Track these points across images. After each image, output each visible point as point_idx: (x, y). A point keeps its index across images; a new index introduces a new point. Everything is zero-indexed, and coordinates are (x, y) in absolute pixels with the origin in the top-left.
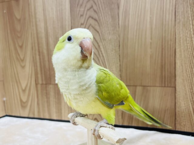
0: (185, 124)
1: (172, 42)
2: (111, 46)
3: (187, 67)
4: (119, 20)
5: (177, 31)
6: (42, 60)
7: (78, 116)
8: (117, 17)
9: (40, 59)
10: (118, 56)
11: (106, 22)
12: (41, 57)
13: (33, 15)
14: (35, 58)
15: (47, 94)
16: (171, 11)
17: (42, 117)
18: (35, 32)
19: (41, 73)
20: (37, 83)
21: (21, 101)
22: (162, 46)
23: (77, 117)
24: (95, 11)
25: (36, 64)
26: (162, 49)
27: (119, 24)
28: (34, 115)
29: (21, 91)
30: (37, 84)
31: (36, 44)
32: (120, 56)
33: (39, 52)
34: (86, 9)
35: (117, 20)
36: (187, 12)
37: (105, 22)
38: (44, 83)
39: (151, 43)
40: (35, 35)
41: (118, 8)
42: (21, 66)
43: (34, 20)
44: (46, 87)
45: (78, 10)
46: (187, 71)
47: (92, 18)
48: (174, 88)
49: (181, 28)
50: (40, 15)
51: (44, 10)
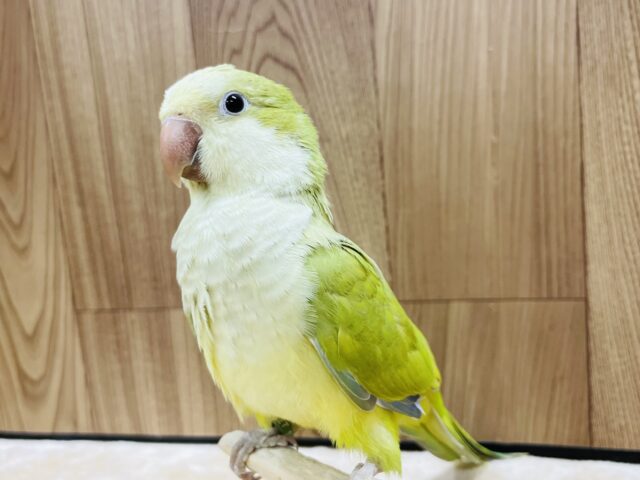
0: (623, 423)
1: (570, 141)
2: (350, 160)
3: (625, 228)
4: (375, 67)
5: (585, 100)
6: (92, 222)
7: (261, 448)
8: (369, 54)
9: (85, 219)
10: (379, 197)
11: (329, 75)
12: (90, 211)
13: (50, 55)
14: (64, 217)
15: (121, 347)
16: (561, 29)
17: (107, 430)
18: (60, 118)
19: (95, 272)
20: (79, 307)
21: (23, 376)
22: (536, 154)
23: (255, 450)
24: (285, 35)
25: (72, 236)
26: (537, 166)
27: (375, 80)
28: (75, 423)
29: (18, 339)
30: (78, 312)
31: (68, 165)
32: (384, 196)
33: (80, 191)
34: (252, 28)
35: (370, 66)
36: (618, 32)
37: (325, 76)
38: (107, 305)
39: (495, 146)
40: (62, 130)
41: (372, 21)
42: (13, 246)
43: (53, 75)
44: (115, 322)
45: (221, 31)
46: (627, 239)
47: (277, 60)
48: (582, 303)
49: (600, 88)
50: (75, 55)
51: (90, 34)
